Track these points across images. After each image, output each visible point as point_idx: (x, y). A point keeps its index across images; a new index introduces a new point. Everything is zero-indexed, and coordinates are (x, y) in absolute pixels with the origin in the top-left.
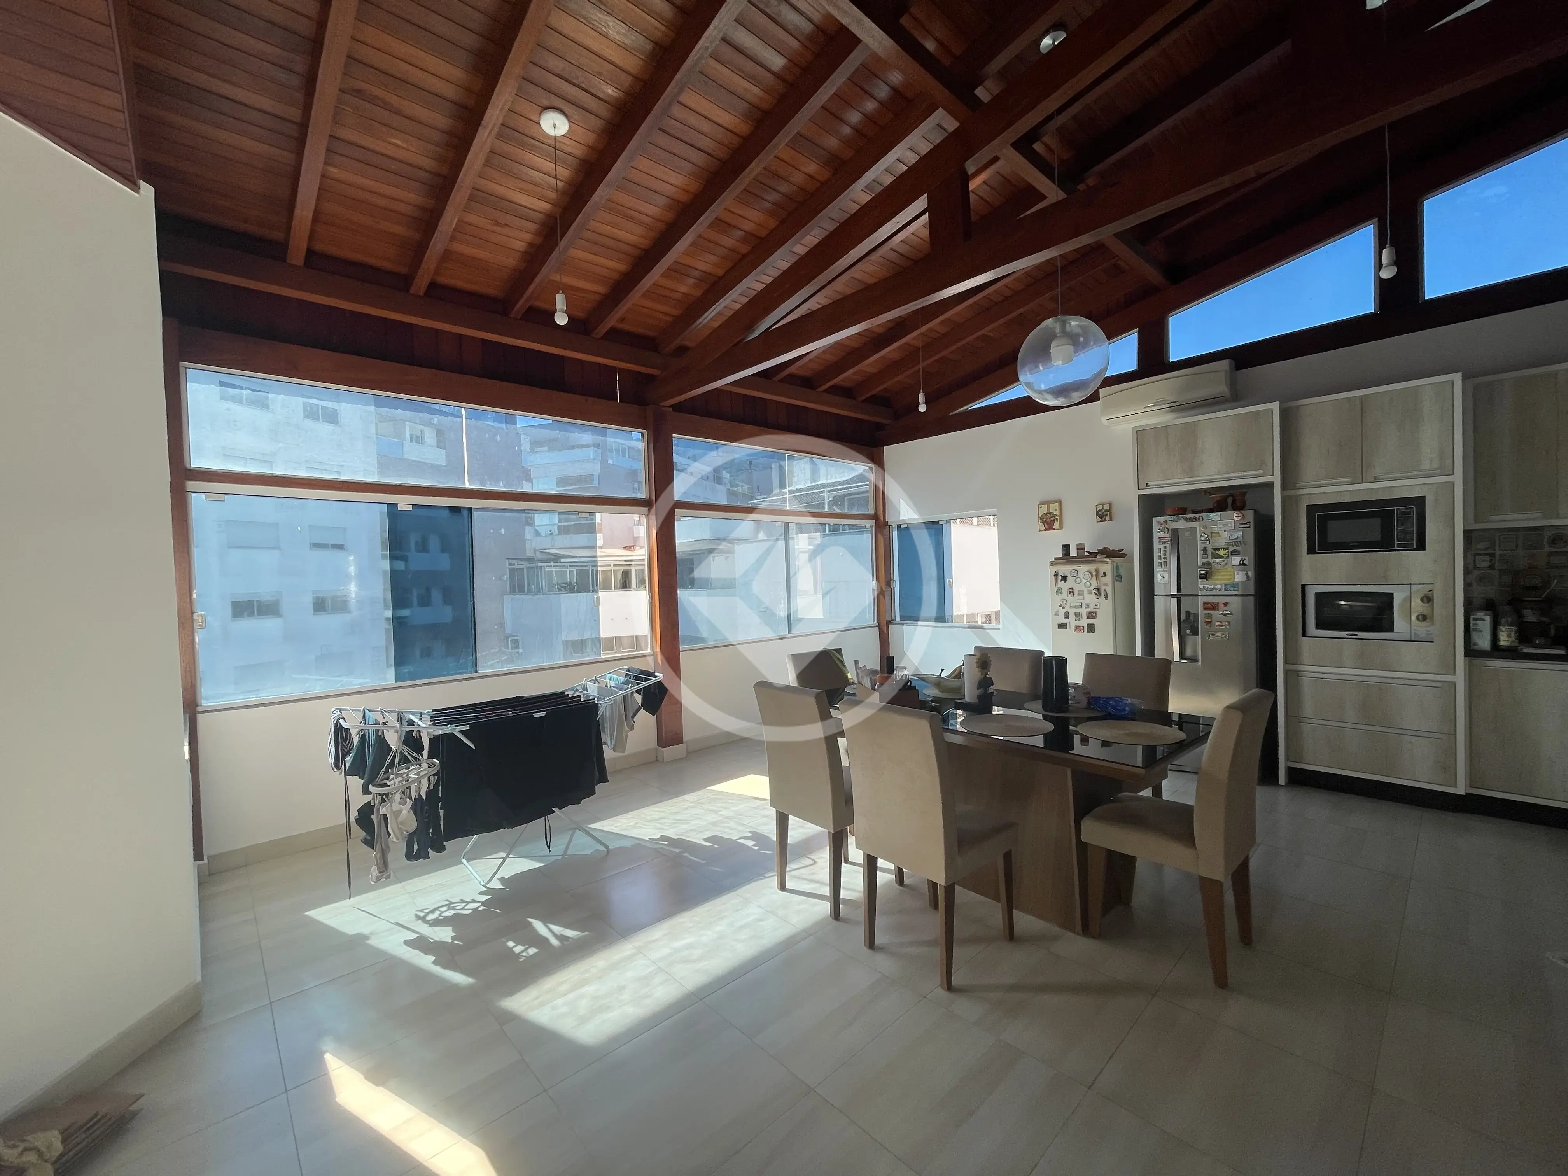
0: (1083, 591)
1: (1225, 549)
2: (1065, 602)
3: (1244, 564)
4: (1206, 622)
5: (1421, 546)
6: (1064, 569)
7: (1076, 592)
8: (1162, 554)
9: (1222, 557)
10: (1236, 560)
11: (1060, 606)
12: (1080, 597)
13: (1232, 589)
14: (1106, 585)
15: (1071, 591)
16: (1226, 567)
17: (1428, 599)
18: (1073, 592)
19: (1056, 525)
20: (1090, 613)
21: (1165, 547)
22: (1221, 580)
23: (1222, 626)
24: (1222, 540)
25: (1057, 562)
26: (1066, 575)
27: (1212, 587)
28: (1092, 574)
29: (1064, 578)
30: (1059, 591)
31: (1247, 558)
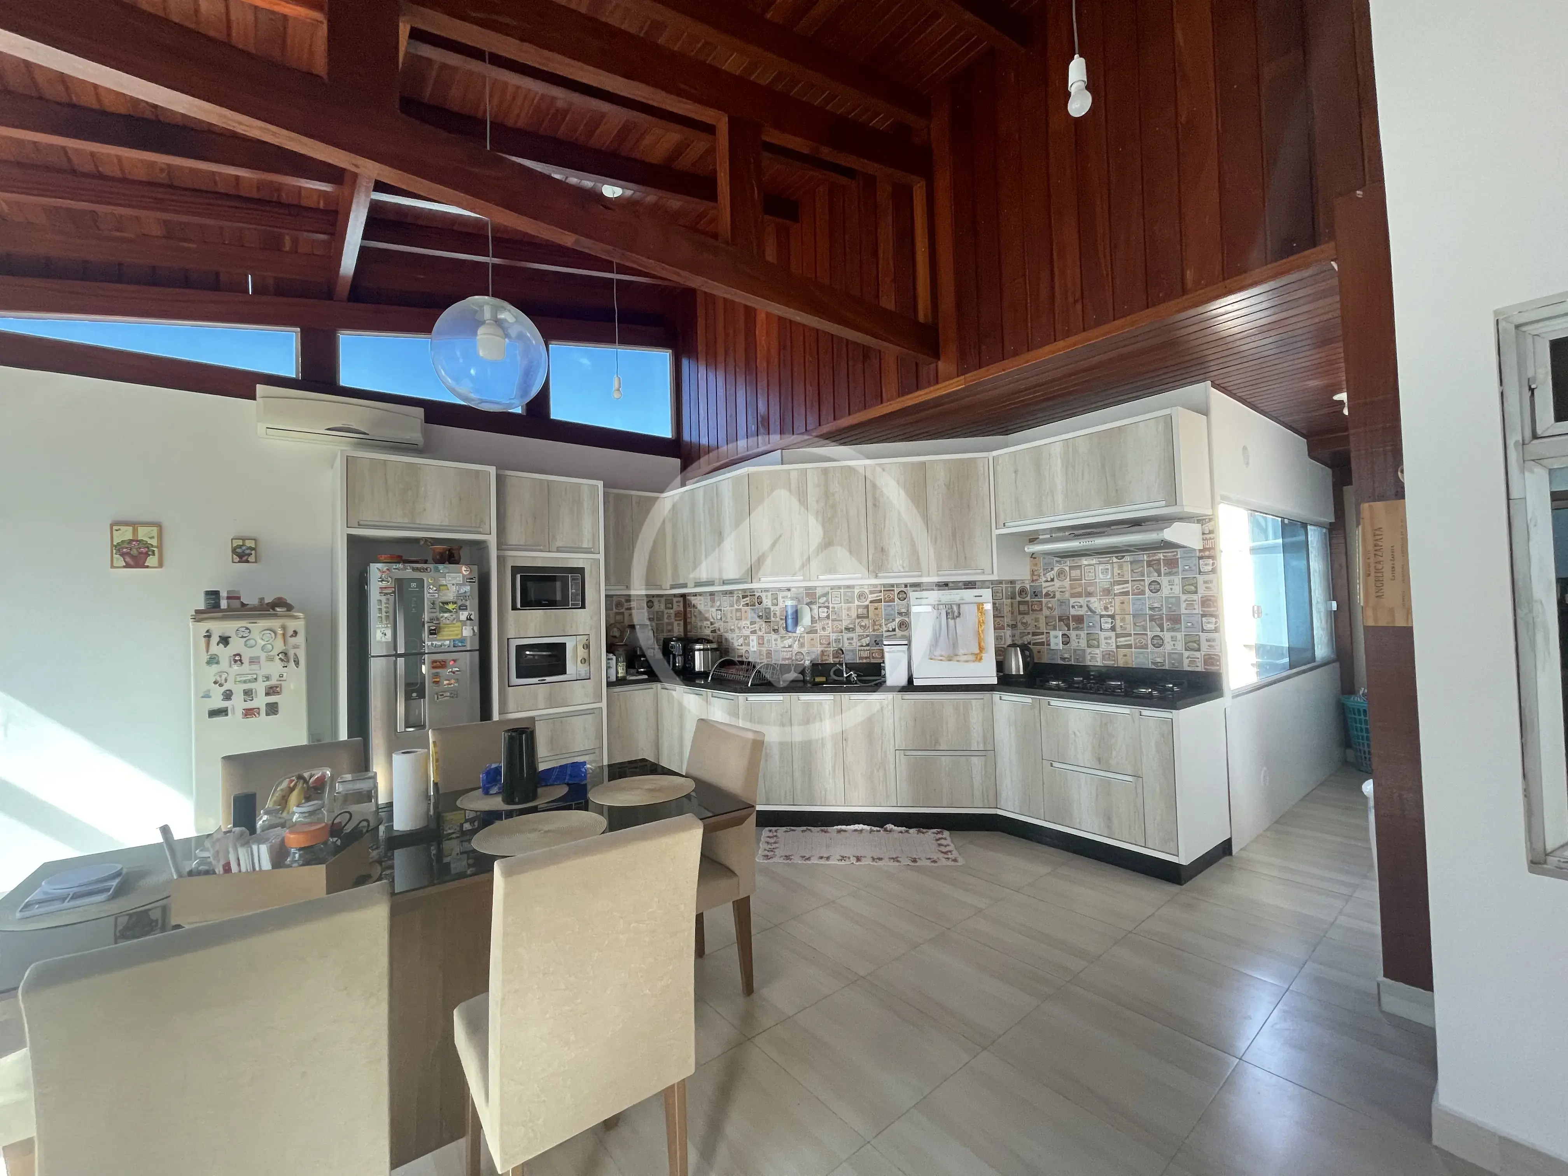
0: (258, 658)
1: (455, 603)
2: (224, 676)
3: (471, 619)
4: (434, 682)
5: (583, 607)
6: (219, 627)
7: (246, 660)
8: (383, 608)
9: (450, 611)
10: (463, 615)
11: (215, 683)
12: (253, 667)
13: (460, 644)
14: (296, 647)
15: (237, 658)
16: (455, 622)
17: (587, 647)
18: (240, 660)
19: (152, 561)
20: (271, 688)
21: (388, 599)
22: (450, 635)
23: (451, 684)
24: (450, 594)
25: (199, 616)
26: (227, 635)
27: (440, 643)
28: (275, 633)
29: (225, 640)
30: (213, 660)
31: (473, 613)
